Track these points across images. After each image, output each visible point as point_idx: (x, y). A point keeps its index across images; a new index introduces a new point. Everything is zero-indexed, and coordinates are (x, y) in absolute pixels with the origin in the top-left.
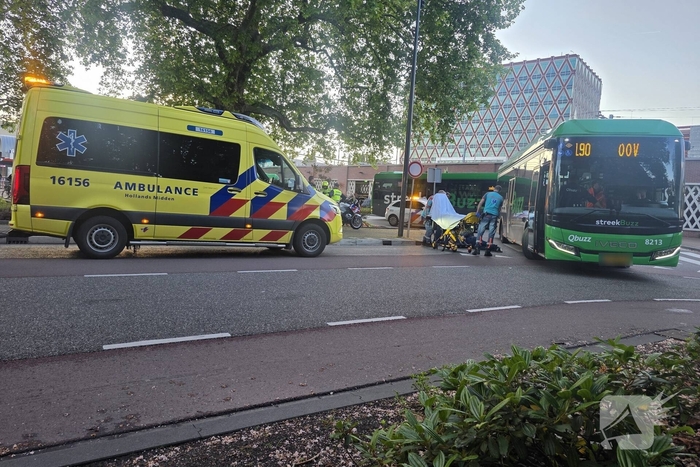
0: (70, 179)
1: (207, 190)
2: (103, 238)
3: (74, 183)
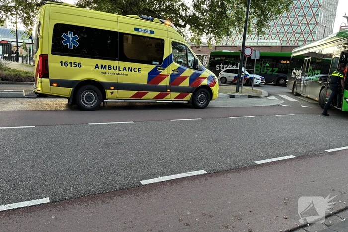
0: (71, 63)
1: (146, 68)
2: (89, 98)
3: (73, 65)
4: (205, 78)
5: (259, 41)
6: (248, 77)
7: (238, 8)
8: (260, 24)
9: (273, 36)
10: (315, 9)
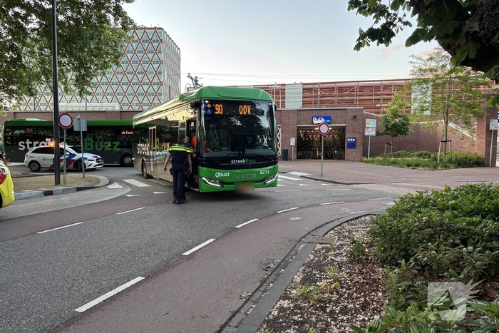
5: (88, 104)
6: (76, 158)
8: (82, 81)
9: (110, 97)
10: (156, 66)
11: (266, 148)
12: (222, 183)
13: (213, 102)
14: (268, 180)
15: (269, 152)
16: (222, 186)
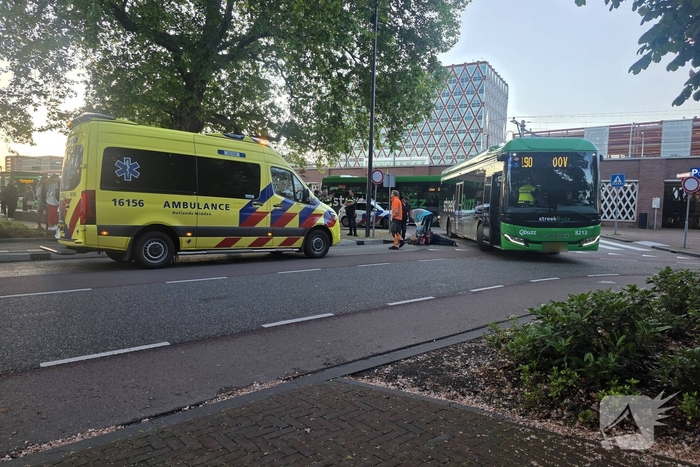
0: (128, 201)
1: (237, 205)
2: (155, 251)
3: (131, 204)
4: (320, 215)
5: (396, 159)
6: (382, 215)
7: (359, 111)
8: (393, 136)
9: (419, 150)
10: (475, 109)
11: (587, 205)
12: (527, 241)
13: (521, 155)
14: (586, 242)
15: (590, 210)
16: (527, 245)
